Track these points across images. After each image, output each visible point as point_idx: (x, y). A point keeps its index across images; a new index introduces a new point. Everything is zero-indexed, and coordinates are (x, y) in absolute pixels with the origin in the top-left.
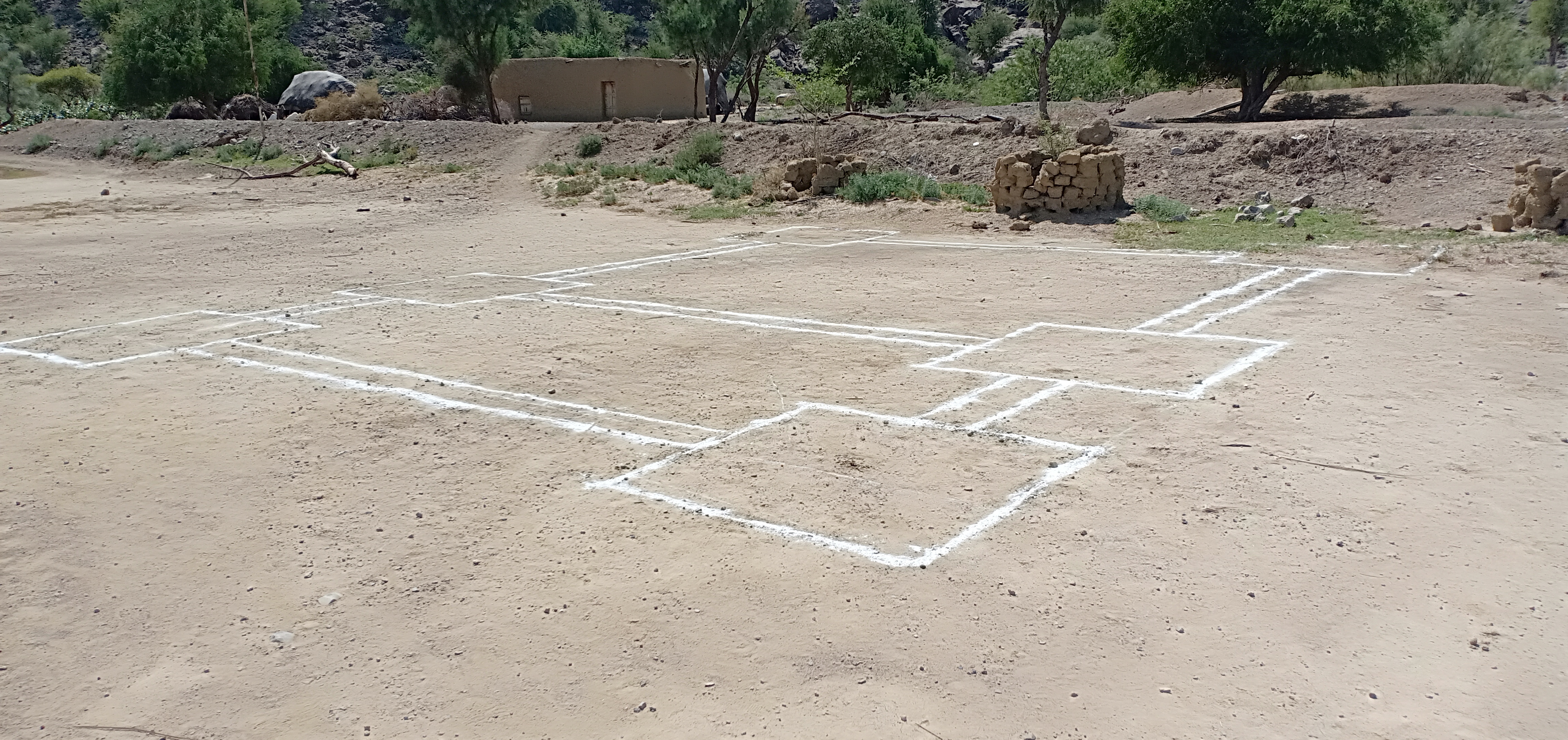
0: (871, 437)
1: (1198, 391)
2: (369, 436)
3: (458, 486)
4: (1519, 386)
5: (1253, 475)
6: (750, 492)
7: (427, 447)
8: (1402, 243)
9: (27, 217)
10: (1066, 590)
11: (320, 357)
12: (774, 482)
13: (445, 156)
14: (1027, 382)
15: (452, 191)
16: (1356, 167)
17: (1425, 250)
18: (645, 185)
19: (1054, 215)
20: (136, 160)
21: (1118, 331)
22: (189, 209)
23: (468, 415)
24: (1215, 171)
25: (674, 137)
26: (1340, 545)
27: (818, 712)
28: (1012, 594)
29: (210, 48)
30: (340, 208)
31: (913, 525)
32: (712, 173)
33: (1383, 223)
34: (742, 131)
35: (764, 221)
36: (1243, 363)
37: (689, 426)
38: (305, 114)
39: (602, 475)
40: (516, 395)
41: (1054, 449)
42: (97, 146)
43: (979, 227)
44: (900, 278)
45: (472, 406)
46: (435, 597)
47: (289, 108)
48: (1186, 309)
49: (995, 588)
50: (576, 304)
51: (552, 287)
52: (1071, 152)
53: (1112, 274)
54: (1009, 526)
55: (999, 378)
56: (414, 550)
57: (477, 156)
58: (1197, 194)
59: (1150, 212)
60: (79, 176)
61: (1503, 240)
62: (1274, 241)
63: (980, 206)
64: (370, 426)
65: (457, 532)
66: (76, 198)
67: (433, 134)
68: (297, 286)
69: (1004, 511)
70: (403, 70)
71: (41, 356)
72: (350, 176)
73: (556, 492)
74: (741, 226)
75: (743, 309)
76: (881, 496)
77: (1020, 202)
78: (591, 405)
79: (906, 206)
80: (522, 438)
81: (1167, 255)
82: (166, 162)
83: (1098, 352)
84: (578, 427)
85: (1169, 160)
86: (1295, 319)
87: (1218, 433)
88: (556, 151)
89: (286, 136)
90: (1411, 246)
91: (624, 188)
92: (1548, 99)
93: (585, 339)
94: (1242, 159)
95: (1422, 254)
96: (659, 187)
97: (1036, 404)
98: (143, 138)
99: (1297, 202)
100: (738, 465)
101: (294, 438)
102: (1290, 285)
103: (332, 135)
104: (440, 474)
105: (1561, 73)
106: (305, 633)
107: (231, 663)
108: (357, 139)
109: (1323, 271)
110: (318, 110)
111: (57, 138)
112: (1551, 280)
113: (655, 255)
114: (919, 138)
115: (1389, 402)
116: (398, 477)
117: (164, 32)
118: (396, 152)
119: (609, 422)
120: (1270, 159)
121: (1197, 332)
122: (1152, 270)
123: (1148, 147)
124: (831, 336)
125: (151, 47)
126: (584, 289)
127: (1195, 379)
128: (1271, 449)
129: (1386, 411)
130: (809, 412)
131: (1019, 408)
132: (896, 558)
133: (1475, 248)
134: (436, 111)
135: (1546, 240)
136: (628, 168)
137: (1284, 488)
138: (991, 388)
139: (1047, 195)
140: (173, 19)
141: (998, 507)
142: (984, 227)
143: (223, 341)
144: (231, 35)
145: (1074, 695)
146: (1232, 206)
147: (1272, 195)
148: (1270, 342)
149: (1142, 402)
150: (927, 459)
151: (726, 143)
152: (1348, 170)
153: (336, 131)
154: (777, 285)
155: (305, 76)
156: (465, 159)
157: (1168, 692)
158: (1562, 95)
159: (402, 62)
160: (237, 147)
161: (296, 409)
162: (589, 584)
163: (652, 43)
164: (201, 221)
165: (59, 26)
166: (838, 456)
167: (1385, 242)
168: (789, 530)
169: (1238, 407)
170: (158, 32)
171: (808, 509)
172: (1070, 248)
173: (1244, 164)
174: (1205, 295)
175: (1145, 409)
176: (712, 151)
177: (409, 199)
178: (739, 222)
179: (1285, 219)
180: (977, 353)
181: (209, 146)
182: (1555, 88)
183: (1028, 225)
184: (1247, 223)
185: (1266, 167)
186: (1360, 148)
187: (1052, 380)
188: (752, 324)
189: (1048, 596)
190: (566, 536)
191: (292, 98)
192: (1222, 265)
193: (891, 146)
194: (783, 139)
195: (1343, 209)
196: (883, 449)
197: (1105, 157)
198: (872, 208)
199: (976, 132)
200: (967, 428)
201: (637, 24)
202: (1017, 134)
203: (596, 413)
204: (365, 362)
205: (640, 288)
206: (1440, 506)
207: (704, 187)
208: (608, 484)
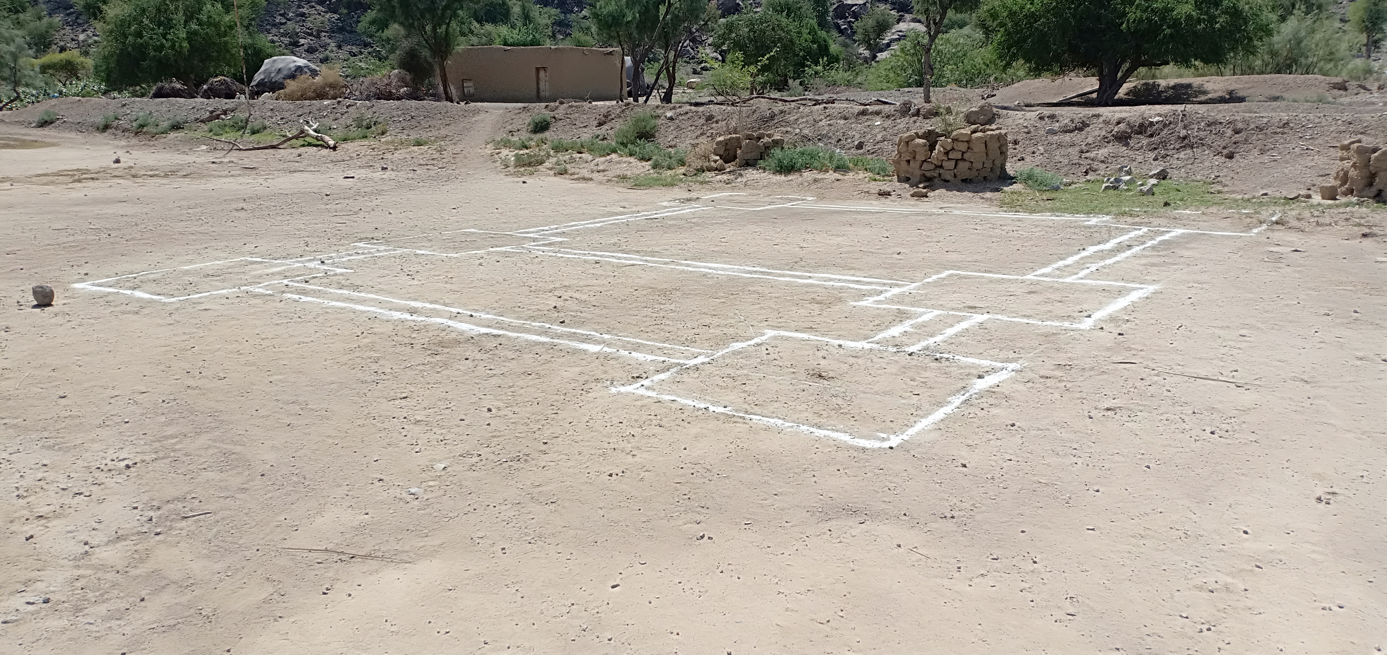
0: (830, 357)
1: (1087, 324)
2: (426, 354)
3: (512, 389)
4: (1346, 321)
5: (1140, 384)
6: (744, 395)
7: (476, 362)
8: (1245, 209)
9: (57, 181)
10: (1005, 464)
11: (363, 294)
12: (760, 388)
13: (412, 132)
14: (948, 316)
15: (421, 162)
16: (1203, 145)
17: (1264, 214)
18: (590, 158)
19: (947, 184)
20: (136, 133)
21: (1016, 277)
22: (196, 176)
23: (500, 339)
24: (1084, 148)
25: (613, 116)
26: (1212, 433)
27: (833, 541)
28: (964, 466)
29: (191, 36)
30: (327, 176)
31: (878, 419)
32: (649, 146)
33: (1227, 192)
34: (673, 111)
35: (698, 188)
36: (1122, 303)
37: (681, 348)
38: (276, 94)
39: (623, 382)
40: (534, 324)
41: (979, 365)
42: (100, 120)
43: (884, 194)
44: (825, 235)
45: (501, 332)
46: (522, 465)
47: (260, 89)
48: (1070, 261)
49: (950, 462)
50: (560, 255)
51: (534, 241)
52: (962, 131)
53: (1003, 233)
54: (952, 420)
55: (925, 313)
56: (495, 434)
57: (440, 131)
58: (1069, 167)
59: (1030, 182)
60: (88, 147)
61: (1330, 207)
62: (1137, 207)
63: (884, 176)
64: (425, 346)
65: (523, 422)
66: (93, 165)
67: (400, 113)
68: (318, 239)
69: (948, 409)
70: (355, 55)
71: (129, 292)
72: (330, 148)
73: (590, 395)
74: (679, 192)
75: (699, 259)
76: (848, 398)
77: (918, 173)
78: (597, 332)
79: (820, 176)
80: (550, 356)
81: (1047, 217)
82: (164, 135)
83: (1002, 293)
84: (593, 348)
85: (1044, 138)
86: (1162, 268)
87: (1108, 354)
88: (510, 128)
89: (269, 114)
90: (1252, 211)
91: (572, 160)
92: (1365, 88)
93: (576, 282)
94: (1107, 138)
95: (1262, 217)
96: (603, 159)
97: (959, 332)
98: (141, 114)
99: (1155, 175)
100: (729, 376)
101: (366, 355)
102: (1153, 242)
103: (310, 113)
104: (494, 381)
105: (1376, 66)
106: (432, 489)
107: (382, 508)
108: (332, 117)
109: (1178, 232)
110: (287, 90)
111: (62, 113)
112: (1370, 239)
113: (612, 216)
114: (828, 118)
115: (1243, 332)
116: (462, 383)
117: (151, 22)
118: (368, 128)
119: (615, 345)
120: (1130, 137)
121: (1082, 279)
122: (1037, 229)
123: (1026, 127)
124: (778, 281)
125: (139, 35)
126: (561, 242)
127: (1085, 314)
128: (1152, 365)
129: (1242, 338)
130: (775, 338)
131: (946, 335)
132: (869, 442)
133: (1307, 214)
134: (390, 92)
135: (1366, 207)
136: (576, 143)
137: (1166, 393)
138: (920, 320)
139: (941, 167)
140: (159, 10)
141: (942, 407)
142: (889, 194)
143: (276, 282)
144: (209, 24)
145: (1023, 532)
146: (1099, 178)
147: (1133, 169)
148: (1142, 286)
149: (1044, 331)
150: (879, 372)
151: (659, 122)
152: (1197, 147)
153: (314, 109)
154: (723, 240)
155: (274, 61)
156: (430, 134)
157: (1093, 530)
158: (1377, 84)
159: (355, 49)
160: (227, 123)
161: (359, 334)
162: (636, 459)
163: (576, 34)
164: (210, 186)
165: (50, 15)
166: (807, 370)
167: (1231, 208)
168: (780, 422)
169: (1122, 335)
170: (146, 21)
171: (792, 407)
172: (964, 212)
173: (1108, 142)
174: (1084, 249)
175: (1049, 336)
176: (648, 129)
177: (387, 168)
178: (676, 189)
179: (1145, 188)
180: (903, 294)
181: (201, 121)
182: (1371, 79)
183: (927, 193)
184: (1111, 192)
185: (1127, 145)
186: (1207, 129)
187: (969, 314)
188: (711, 271)
189: (992, 468)
190: (608, 425)
191: (263, 80)
192: (1095, 226)
193: (804, 125)
194: (710, 118)
195: (1193, 181)
196: (842, 365)
197: (991, 135)
198: (790, 177)
199: (877, 113)
200: (906, 350)
201: (562, 16)
202: (914, 116)
203: (603, 338)
204: (402, 298)
205: (608, 242)
206: (1288, 407)
207: (643, 159)
208: (629, 389)
